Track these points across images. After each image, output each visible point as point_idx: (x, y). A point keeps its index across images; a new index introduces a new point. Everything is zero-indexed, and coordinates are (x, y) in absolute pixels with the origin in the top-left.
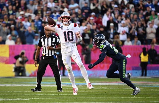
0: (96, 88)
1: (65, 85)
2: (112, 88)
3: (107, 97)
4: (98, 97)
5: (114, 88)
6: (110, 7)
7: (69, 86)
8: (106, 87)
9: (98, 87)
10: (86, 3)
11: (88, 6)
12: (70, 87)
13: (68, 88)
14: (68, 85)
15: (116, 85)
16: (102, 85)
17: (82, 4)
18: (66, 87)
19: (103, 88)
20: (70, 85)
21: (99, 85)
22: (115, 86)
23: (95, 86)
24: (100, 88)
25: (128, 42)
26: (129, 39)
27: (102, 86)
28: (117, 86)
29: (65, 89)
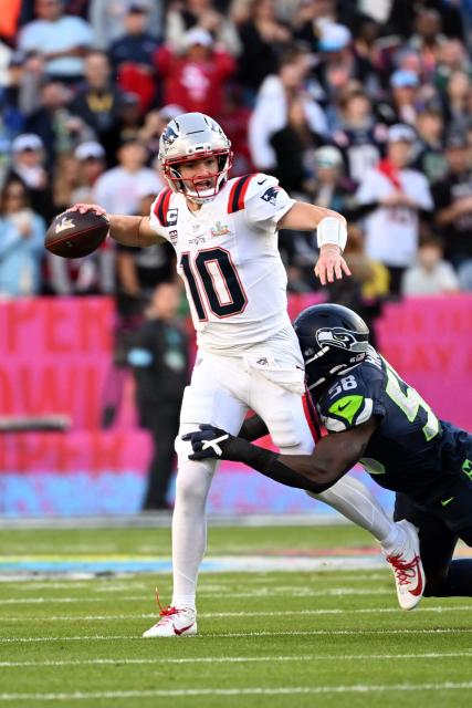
0: (235, 590)
1: (19, 573)
2: (350, 591)
3: (327, 651)
4: (259, 652)
5: (361, 592)
6: (307, 35)
7: (46, 581)
8: (302, 585)
9: (245, 585)
10: (136, 11)
11: (155, 31)
12: (57, 586)
13: (41, 593)
14: (36, 573)
15: (369, 573)
16: (270, 574)
17: (107, 16)
18: (24, 587)
19: (279, 589)
20: (54, 578)
21: (252, 570)
22: (363, 577)
23: (225, 581)
24: (263, 592)
25: (429, 269)
26: (432, 254)
27: (272, 580)
28: (375, 577)
29: (23, 601)
